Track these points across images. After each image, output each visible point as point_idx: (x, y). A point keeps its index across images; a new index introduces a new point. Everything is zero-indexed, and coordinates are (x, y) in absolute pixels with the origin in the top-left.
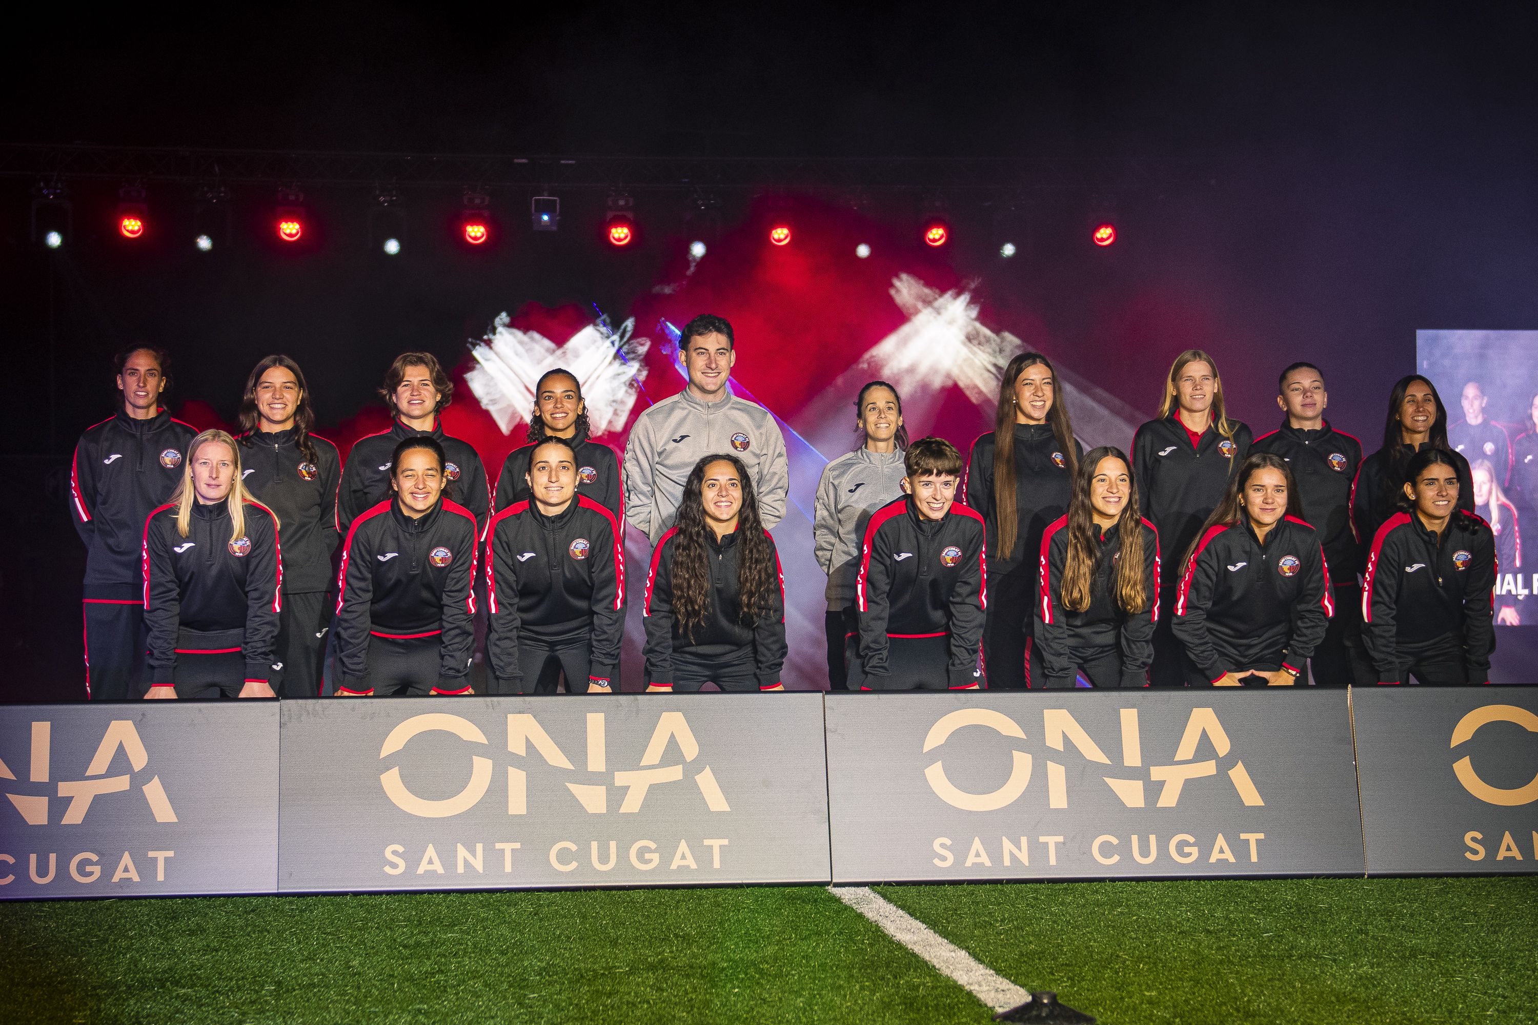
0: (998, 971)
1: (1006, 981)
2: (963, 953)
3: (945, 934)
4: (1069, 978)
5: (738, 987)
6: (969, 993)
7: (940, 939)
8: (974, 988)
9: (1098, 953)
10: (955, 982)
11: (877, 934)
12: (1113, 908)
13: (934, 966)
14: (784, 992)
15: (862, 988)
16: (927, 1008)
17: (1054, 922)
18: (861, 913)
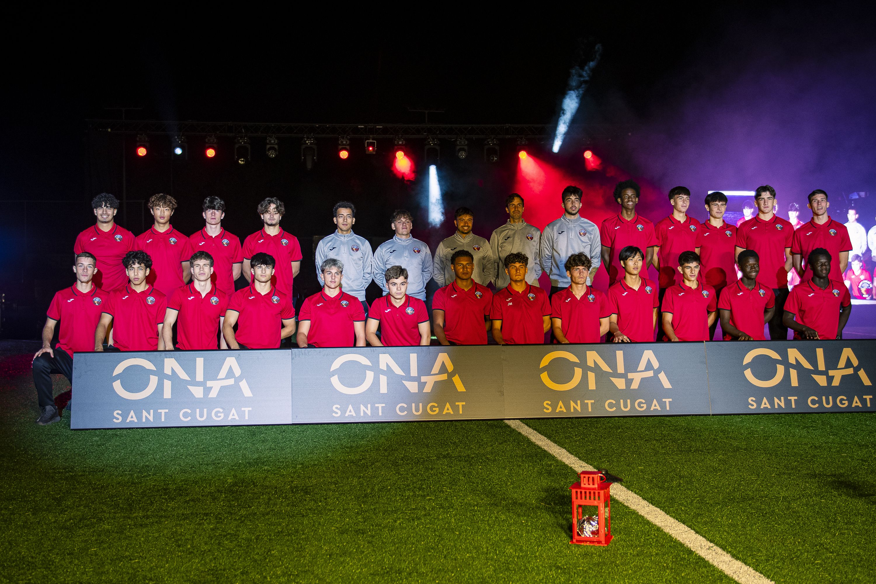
0: (580, 458)
1: (584, 463)
2: (564, 450)
3: (555, 442)
4: (608, 461)
5: (481, 466)
6: (571, 468)
7: (554, 444)
8: (572, 466)
9: (617, 450)
10: (564, 463)
11: (530, 443)
12: (617, 429)
13: (554, 456)
14: (499, 468)
15: (529, 466)
16: (556, 475)
17: (596, 436)
18: (520, 432)
